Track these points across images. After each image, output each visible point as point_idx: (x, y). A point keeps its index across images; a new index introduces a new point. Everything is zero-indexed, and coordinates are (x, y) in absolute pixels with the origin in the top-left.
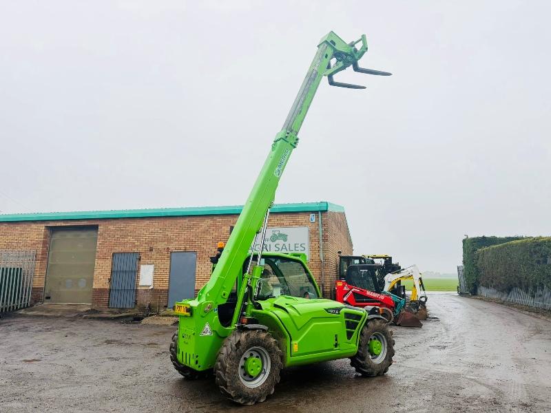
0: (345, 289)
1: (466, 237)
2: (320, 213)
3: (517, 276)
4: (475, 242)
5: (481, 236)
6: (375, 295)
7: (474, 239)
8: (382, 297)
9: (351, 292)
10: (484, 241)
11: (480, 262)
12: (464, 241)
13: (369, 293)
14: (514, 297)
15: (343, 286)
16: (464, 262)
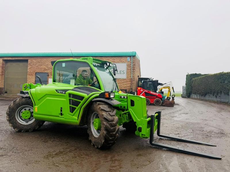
0: (142, 90)
1: (188, 74)
2: (132, 57)
3: (210, 89)
4: (192, 76)
5: (195, 73)
6: (154, 93)
7: (191, 74)
8: (157, 94)
9: (144, 92)
10: (196, 75)
11: (193, 84)
12: (187, 76)
13: (151, 92)
14: (207, 97)
15: (141, 89)
16: (186, 84)
